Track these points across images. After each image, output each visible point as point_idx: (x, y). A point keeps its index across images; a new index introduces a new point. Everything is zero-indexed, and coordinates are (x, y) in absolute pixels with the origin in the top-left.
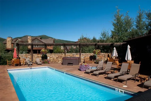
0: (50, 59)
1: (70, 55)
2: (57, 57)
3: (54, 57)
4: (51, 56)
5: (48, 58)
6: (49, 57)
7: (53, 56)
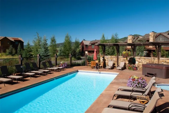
0: (138, 64)
1: (166, 61)
2: (147, 62)
3: (144, 62)
4: (140, 61)
5: (137, 63)
6: (138, 61)
7: (143, 60)
